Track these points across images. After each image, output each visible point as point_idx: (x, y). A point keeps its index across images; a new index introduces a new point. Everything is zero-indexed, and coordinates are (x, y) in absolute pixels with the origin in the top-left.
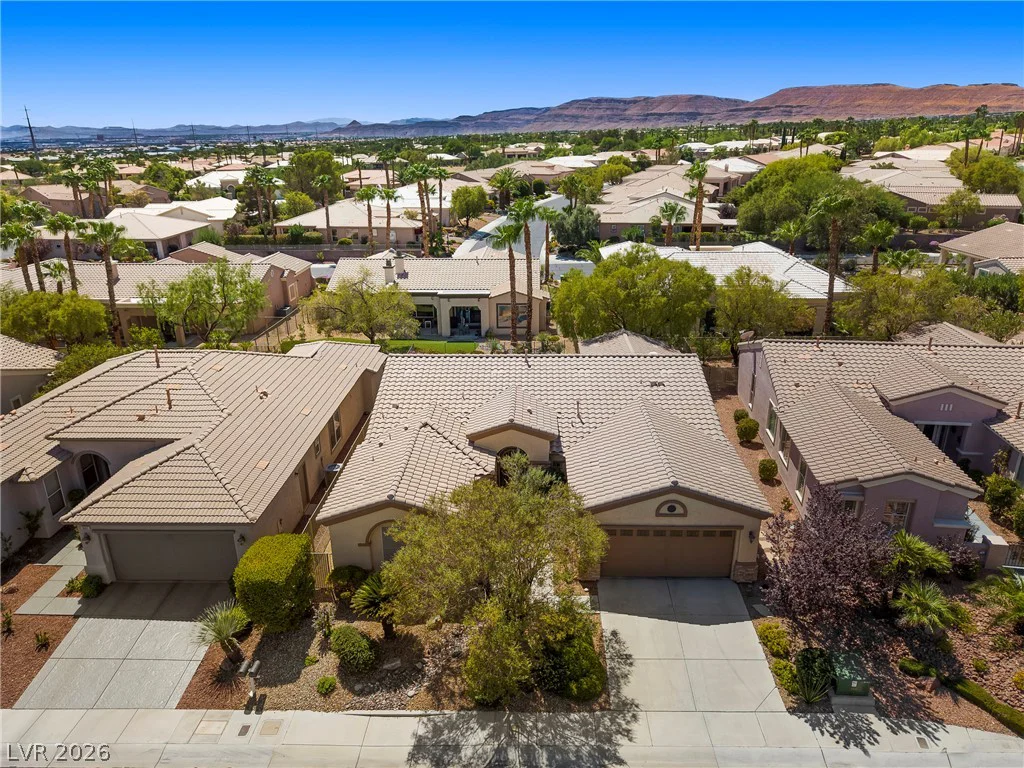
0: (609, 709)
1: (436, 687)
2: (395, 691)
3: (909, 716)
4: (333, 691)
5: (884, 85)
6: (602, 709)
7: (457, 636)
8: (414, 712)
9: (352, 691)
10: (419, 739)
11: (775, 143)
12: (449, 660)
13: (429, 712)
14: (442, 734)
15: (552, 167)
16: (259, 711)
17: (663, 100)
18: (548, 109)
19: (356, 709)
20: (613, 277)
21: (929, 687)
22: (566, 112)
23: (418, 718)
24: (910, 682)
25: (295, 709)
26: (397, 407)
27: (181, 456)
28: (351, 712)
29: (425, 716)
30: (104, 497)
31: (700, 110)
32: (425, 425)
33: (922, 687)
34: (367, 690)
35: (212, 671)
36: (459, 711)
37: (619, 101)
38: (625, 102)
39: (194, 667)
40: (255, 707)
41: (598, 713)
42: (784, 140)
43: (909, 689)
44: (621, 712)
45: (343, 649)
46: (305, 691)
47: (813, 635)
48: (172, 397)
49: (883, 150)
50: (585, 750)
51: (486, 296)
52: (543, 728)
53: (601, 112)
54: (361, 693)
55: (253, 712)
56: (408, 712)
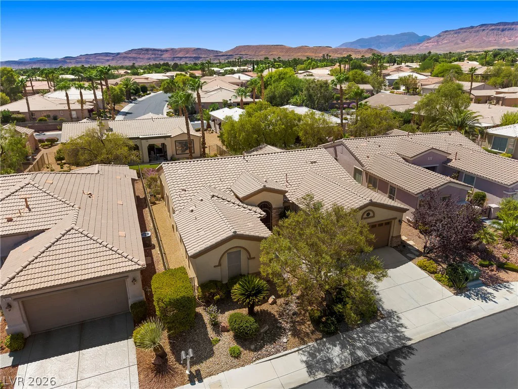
0: (385, 317)
1: (296, 333)
2: (275, 343)
3: (496, 283)
4: (241, 353)
5: (280, 45)
6: (382, 318)
7: (287, 304)
8: (293, 350)
9: (250, 350)
10: (306, 362)
11: (249, 69)
12: (292, 318)
13: (301, 348)
14: (316, 357)
15: (147, 79)
16: (200, 380)
17: (181, 50)
18: (118, 54)
19: (260, 359)
20: (255, 116)
21: (495, 270)
22: (130, 55)
23: (297, 352)
24: (487, 270)
25: (223, 371)
26: (185, 191)
27: (66, 237)
28: (258, 361)
29: (300, 350)
30: (18, 274)
31: (200, 56)
32: (213, 196)
33: (492, 270)
34: (258, 347)
35: (150, 368)
36: (316, 341)
37: (158, 50)
38: (161, 50)
39: (135, 369)
40: (196, 379)
41: (381, 320)
42: (254, 67)
43: (488, 273)
44: (391, 317)
45: (242, 326)
46: (223, 359)
47: (439, 261)
48: (29, 203)
49: (300, 70)
50: (391, 339)
51: (169, 137)
52: (363, 336)
53: (149, 56)
54: (256, 350)
55: (197, 382)
56: (290, 351)
